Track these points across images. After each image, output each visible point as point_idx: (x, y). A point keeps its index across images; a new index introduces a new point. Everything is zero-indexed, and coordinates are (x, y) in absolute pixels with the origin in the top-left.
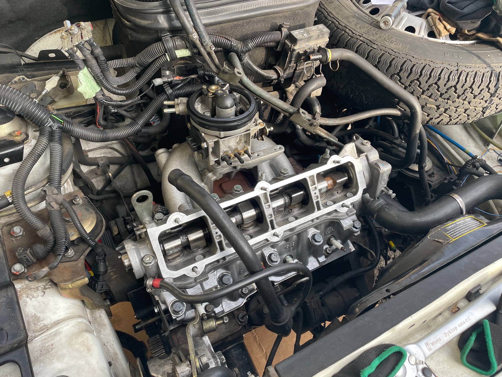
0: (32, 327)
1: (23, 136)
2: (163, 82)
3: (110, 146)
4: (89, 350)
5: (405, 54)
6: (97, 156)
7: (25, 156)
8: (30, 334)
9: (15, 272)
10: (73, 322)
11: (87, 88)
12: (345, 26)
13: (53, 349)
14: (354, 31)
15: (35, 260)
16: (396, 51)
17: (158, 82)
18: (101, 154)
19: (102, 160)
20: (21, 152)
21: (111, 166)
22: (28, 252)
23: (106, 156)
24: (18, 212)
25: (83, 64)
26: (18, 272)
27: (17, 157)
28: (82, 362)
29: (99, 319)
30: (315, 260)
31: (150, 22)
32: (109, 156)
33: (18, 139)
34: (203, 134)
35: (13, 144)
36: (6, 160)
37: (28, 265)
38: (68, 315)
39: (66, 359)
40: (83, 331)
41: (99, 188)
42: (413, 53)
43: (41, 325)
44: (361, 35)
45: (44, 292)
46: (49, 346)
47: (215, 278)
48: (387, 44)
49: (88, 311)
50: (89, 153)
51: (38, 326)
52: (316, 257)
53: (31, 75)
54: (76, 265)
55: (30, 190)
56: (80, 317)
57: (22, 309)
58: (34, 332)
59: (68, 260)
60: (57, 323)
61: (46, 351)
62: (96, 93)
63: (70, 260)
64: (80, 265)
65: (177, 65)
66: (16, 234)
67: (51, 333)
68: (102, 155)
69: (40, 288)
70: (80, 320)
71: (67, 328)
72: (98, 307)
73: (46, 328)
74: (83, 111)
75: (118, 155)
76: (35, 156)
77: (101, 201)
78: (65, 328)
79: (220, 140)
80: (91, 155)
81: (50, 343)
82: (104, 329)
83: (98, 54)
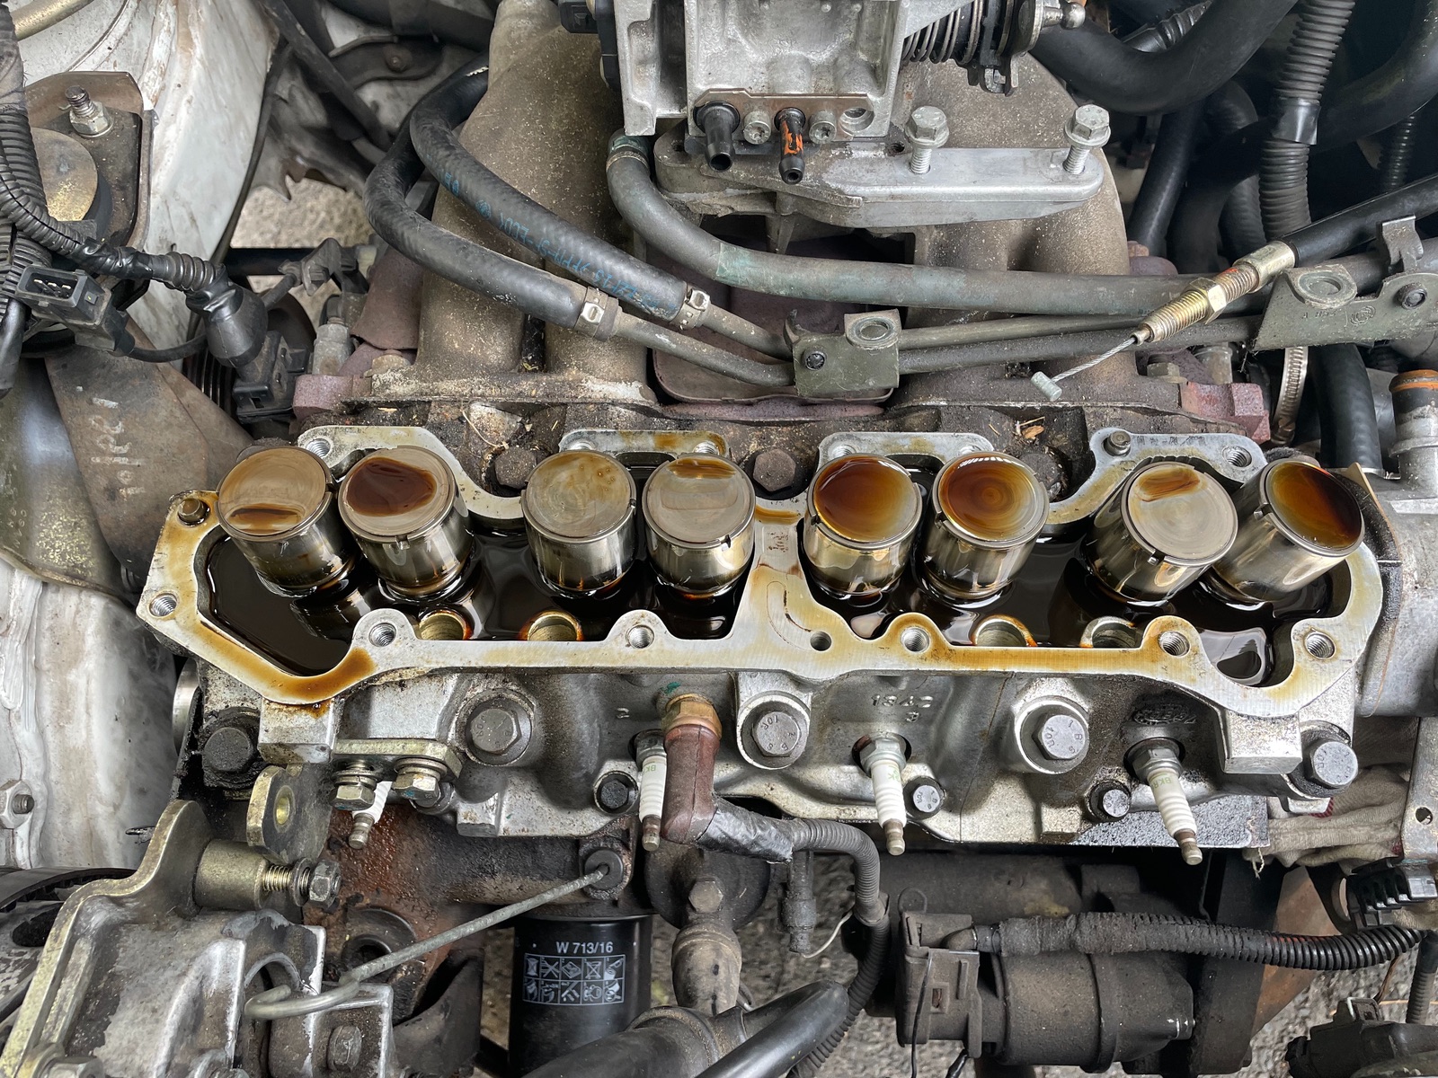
30: (1023, 808)
52: (1034, 800)
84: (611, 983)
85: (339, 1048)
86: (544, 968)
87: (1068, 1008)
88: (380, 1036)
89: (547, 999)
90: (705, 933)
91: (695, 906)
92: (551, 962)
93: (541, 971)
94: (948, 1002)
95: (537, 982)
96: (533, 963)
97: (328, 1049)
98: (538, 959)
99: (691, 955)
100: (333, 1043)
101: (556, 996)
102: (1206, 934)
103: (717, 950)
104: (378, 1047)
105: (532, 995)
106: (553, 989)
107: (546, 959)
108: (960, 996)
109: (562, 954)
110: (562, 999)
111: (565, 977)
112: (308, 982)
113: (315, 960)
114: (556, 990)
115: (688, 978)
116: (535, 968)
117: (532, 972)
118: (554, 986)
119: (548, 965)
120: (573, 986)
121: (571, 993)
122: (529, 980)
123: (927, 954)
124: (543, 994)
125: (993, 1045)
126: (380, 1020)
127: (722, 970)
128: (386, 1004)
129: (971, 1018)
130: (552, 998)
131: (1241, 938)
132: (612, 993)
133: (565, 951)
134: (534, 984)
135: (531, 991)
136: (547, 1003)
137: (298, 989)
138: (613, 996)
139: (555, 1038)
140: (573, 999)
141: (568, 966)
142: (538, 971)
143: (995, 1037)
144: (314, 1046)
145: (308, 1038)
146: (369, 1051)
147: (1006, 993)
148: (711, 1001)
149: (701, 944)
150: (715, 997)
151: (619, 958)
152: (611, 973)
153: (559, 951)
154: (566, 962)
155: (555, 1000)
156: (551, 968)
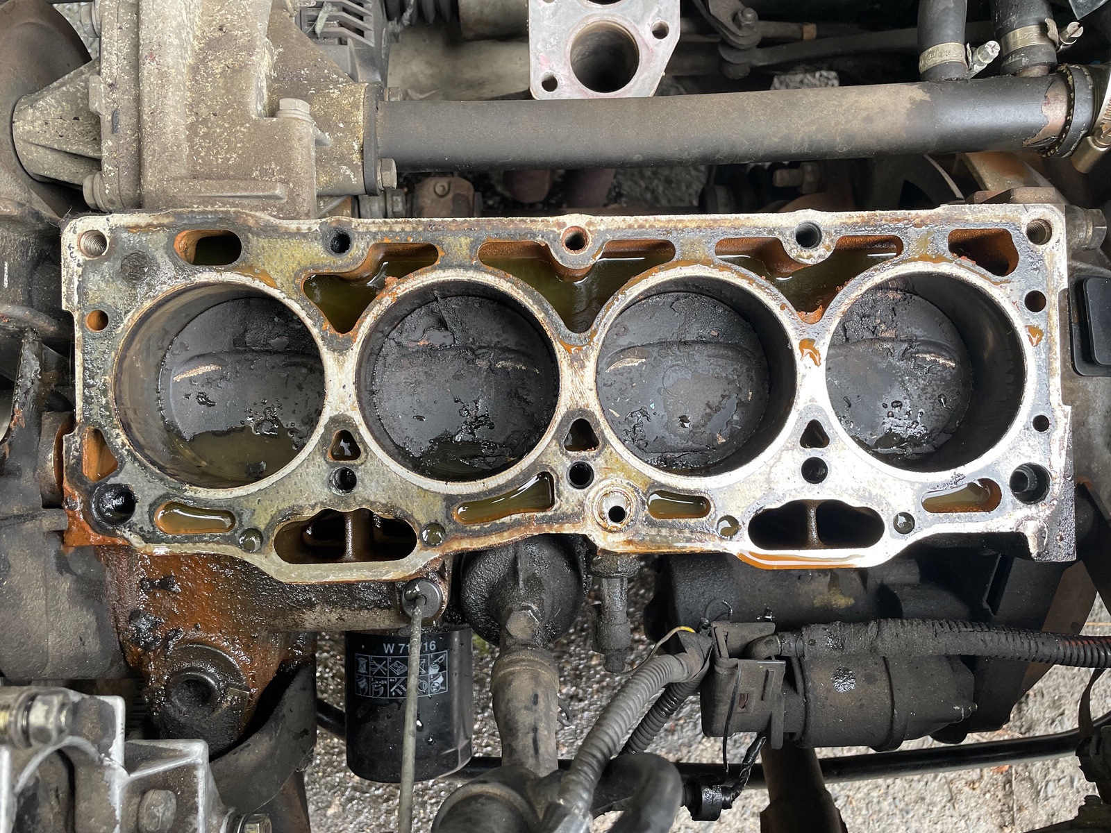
84: (435, 676)
85: (150, 815)
86: (372, 666)
87: (864, 701)
88: (196, 792)
89: (377, 693)
90: (523, 660)
91: (513, 633)
92: (380, 661)
93: (370, 669)
94: (754, 702)
95: (367, 678)
96: (362, 662)
97: (138, 818)
98: (367, 658)
99: (510, 685)
100: (143, 811)
101: (385, 691)
102: (1003, 640)
103: (536, 678)
104: (195, 803)
105: (363, 690)
106: (382, 685)
107: (374, 658)
108: (765, 698)
109: (389, 654)
110: (391, 693)
111: (392, 674)
112: (108, 755)
113: (114, 732)
114: (385, 686)
115: (508, 709)
116: (365, 666)
117: (363, 670)
118: (383, 682)
119: (377, 665)
120: (400, 682)
121: (398, 687)
122: (360, 677)
123: (737, 665)
124: (373, 689)
125: (792, 735)
126: (195, 777)
127: (541, 699)
128: (200, 761)
129: (774, 717)
130: (382, 692)
131: (1037, 643)
132: (437, 685)
133: (391, 652)
134: (364, 680)
135: (362, 686)
136: (378, 697)
137: (98, 763)
138: (438, 688)
139: (387, 727)
140: (401, 693)
141: (395, 664)
142: (367, 669)
143: (797, 729)
144: (122, 817)
145: (115, 810)
146: (186, 808)
147: (806, 691)
148: (531, 735)
149: (519, 672)
150: (535, 730)
151: (442, 654)
152: (435, 668)
153: (386, 652)
154: (394, 660)
155: (385, 694)
156: (380, 667)
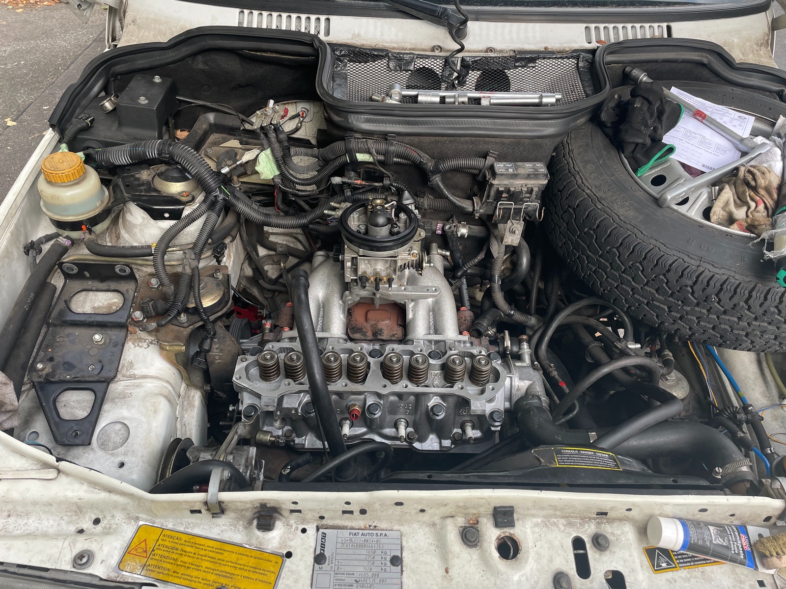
0: (124, 371)
1: (189, 198)
2: (342, 182)
3: (294, 235)
4: (155, 412)
5: (632, 226)
6: (279, 242)
7: (184, 215)
8: (119, 376)
9: (134, 318)
10: (157, 383)
11: (266, 169)
12: (578, 172)
13: (129, 397)
14: (584, 180)
15: (154, 314)
16: (622, 219)
17: (337, 180)
18: (283, 241)
19: (281, 247)
20: (182, 211)
21: (290, 258)
22: (151, 304)
23: (288, 244)
24: (154, 265)
25: (268, 146)
26: (136, 318)
27: (176, 215)
28: (144, 419)
29: (191, 398)
30: (438, 441)
31: (341, 119)
32: (292, 245)
33: (184, 199)
34: (346, 246)
35: (178, 202)
36: (167, 215)
37: (147, 316)
38: (157, 375)
39: (133, 411)
40: (162, 395)
41: (274, 277)
42: (643, 227)
43: (132, 373)
44: (590, 188)
45: (149, 346)
46: (127, 393)
47: (298, 400)
48: (615, 208)
49: (184, 385)
50: (271, 236)
51: (129, 373)
52: (441, 437)
53: (245, 142)
54: (183, 331)
55: (174, 249)
56: (168, 382)
57: (124, 352)
58: (124, 376)
59: (179, 324)
60: (145, 377)
61: (124, 397)
62: (275, 176)
63: (181, 325)
64: (185, 333)
65: (364, 168)
66: (152, 285)
67: (135, 383)
68: (285, 243)
69: (147, 341)
70: (166, 384)
71: (150, 385)
72: (196, 387)
73: (134, 377)
74: (266, 190)
75: (300, 247)
76: (192, 219)
77: (274, 291)
78: (148, 384)
79: (359, 257)
80: (272, 239)
81: (129, 392)
82: (191, 410)
83: (281, 139)
